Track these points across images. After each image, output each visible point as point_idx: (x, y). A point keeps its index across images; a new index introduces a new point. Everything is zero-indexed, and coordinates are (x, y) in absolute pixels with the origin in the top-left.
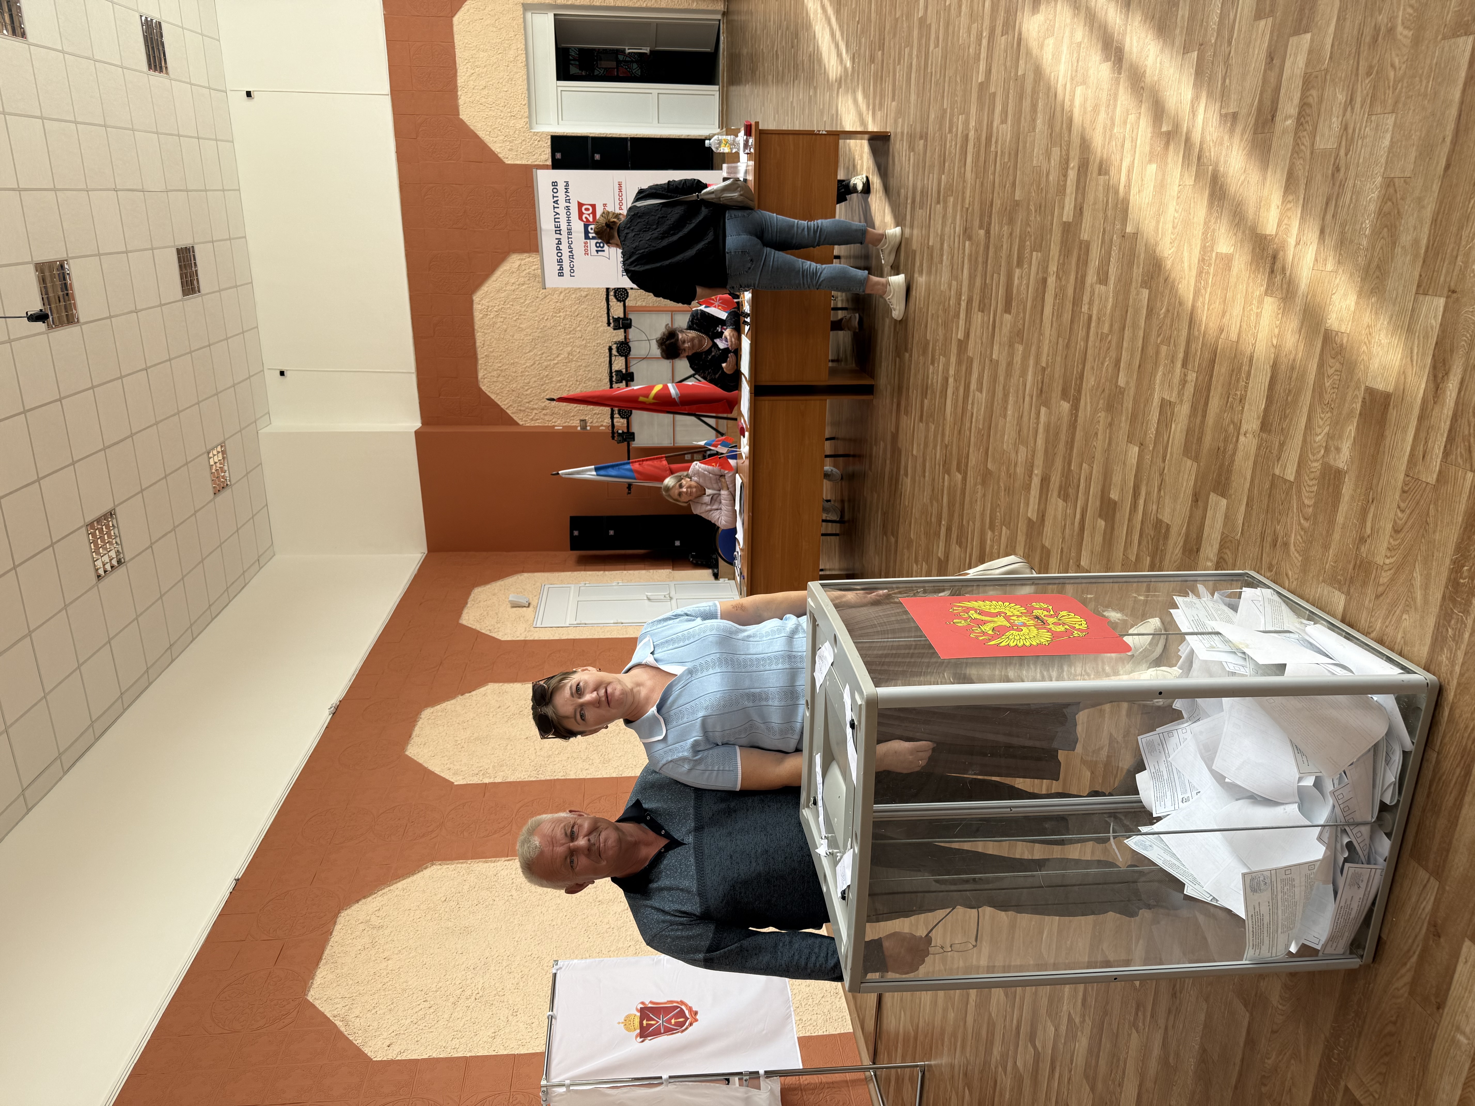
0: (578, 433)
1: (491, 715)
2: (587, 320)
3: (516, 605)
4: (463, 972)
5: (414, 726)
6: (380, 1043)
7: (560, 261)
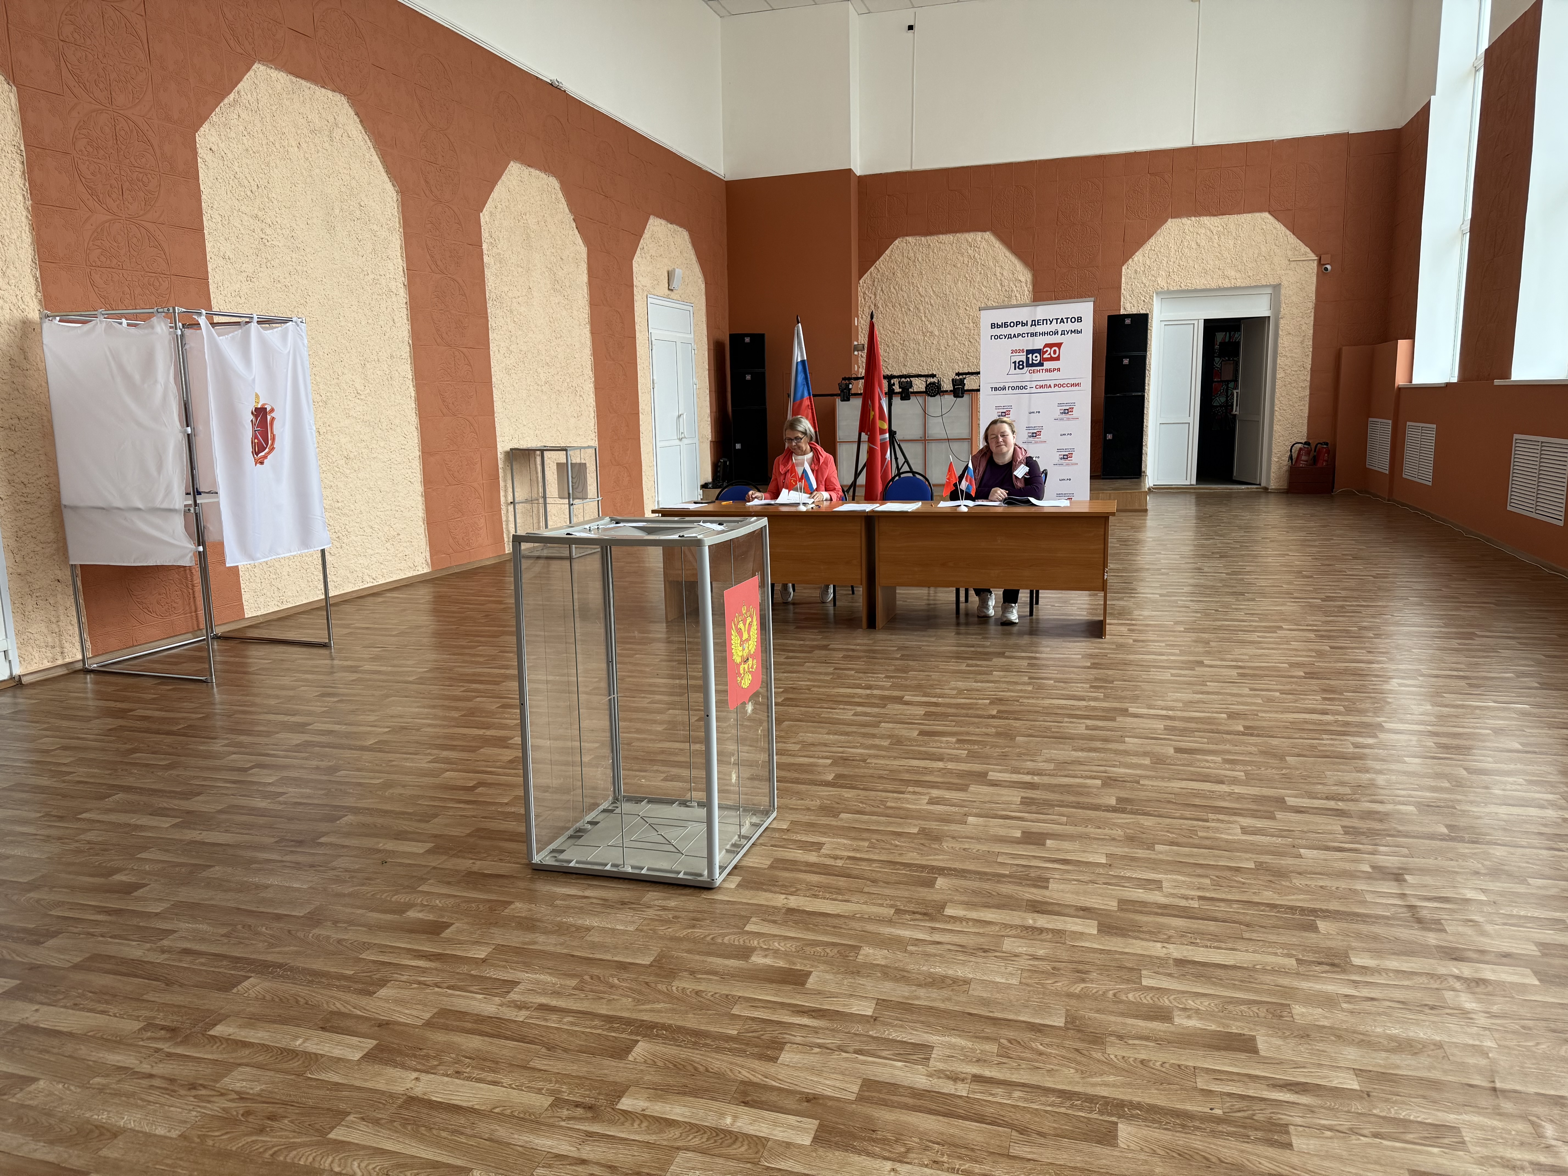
0: (851, 342)
1: (553, 251)
2: (965, 351)
3: (670, 275)
4: (288, 226)
5: (540, 170)
6: (213, 139)
7: (1005, 325)
